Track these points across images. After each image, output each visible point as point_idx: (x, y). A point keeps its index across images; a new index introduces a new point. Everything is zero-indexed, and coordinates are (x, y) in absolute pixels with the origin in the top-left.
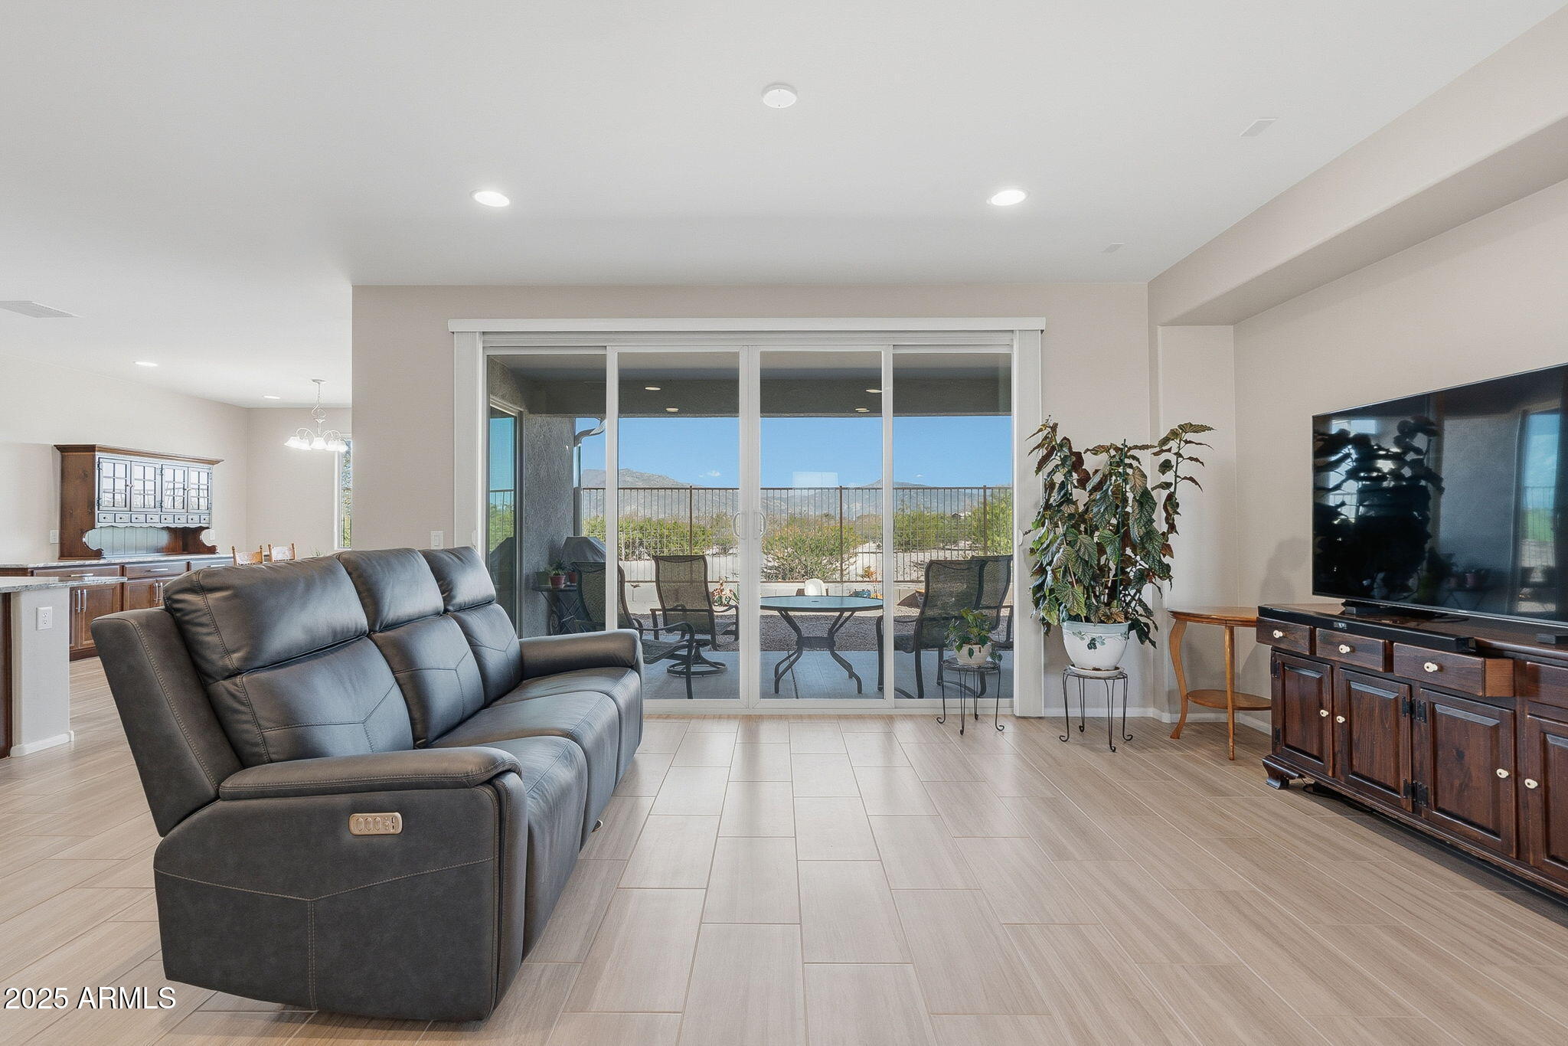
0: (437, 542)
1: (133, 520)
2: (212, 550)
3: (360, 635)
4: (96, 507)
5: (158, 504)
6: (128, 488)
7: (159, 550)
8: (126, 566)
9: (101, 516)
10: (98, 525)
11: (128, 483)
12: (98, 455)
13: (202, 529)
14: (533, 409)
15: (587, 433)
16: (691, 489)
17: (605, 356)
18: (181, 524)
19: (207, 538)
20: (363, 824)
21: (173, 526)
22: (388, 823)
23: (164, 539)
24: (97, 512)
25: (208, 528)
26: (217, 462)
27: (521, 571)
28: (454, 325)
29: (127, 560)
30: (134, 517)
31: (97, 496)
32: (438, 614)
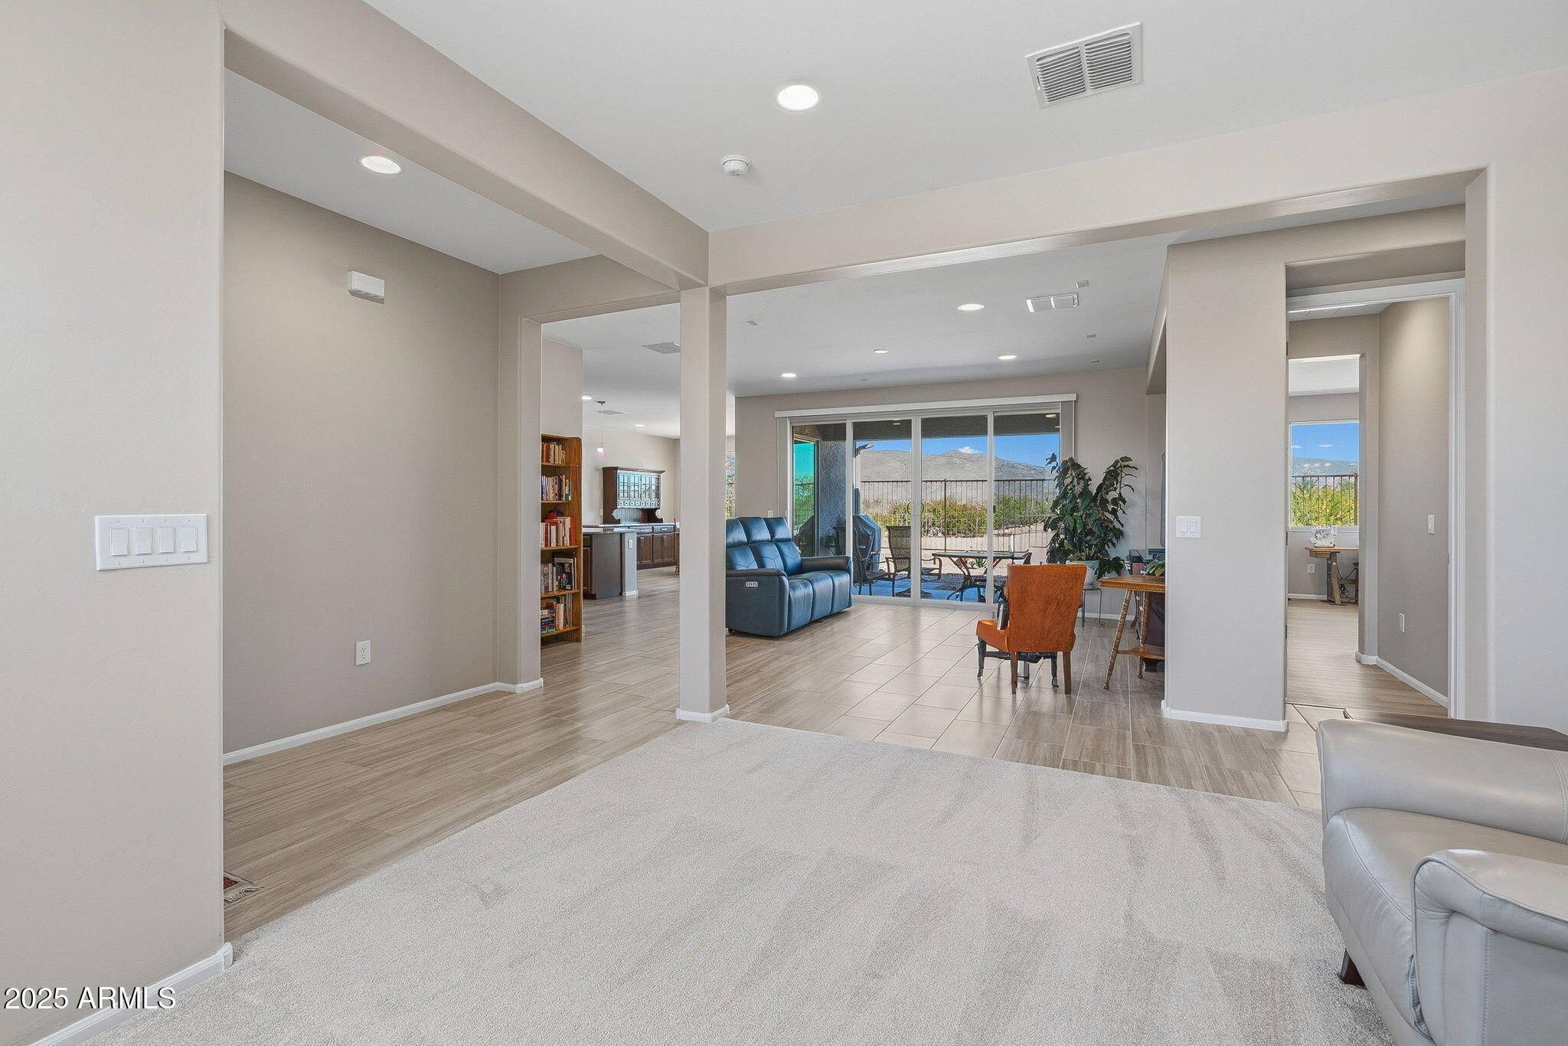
0: (770, 515)
2: (661, 521)
3: (745, 544)
4: (617, 498)
5: (639, 496)
6: (629, 488)
7: (635, 520)
9: (619, 503)
10: (618, 507)
11: (629, 486)
12: (618, 471)
13: (656, 509)
14: (824, 439)
15: (864, 447)
16: (945, 481)
17: (845, 424)
18: (648, 507)
19: (659, 514)
20: (750, 584)
21: (640, 507)
22: (754, 584)
23: (639, 515)
24: (617, 501)
25: (658, 508)
26: (663, 472)
27: (818, 537)
28: (778, 414)
30: (631, 503)
31: (617, 493)
32: (768, 541)
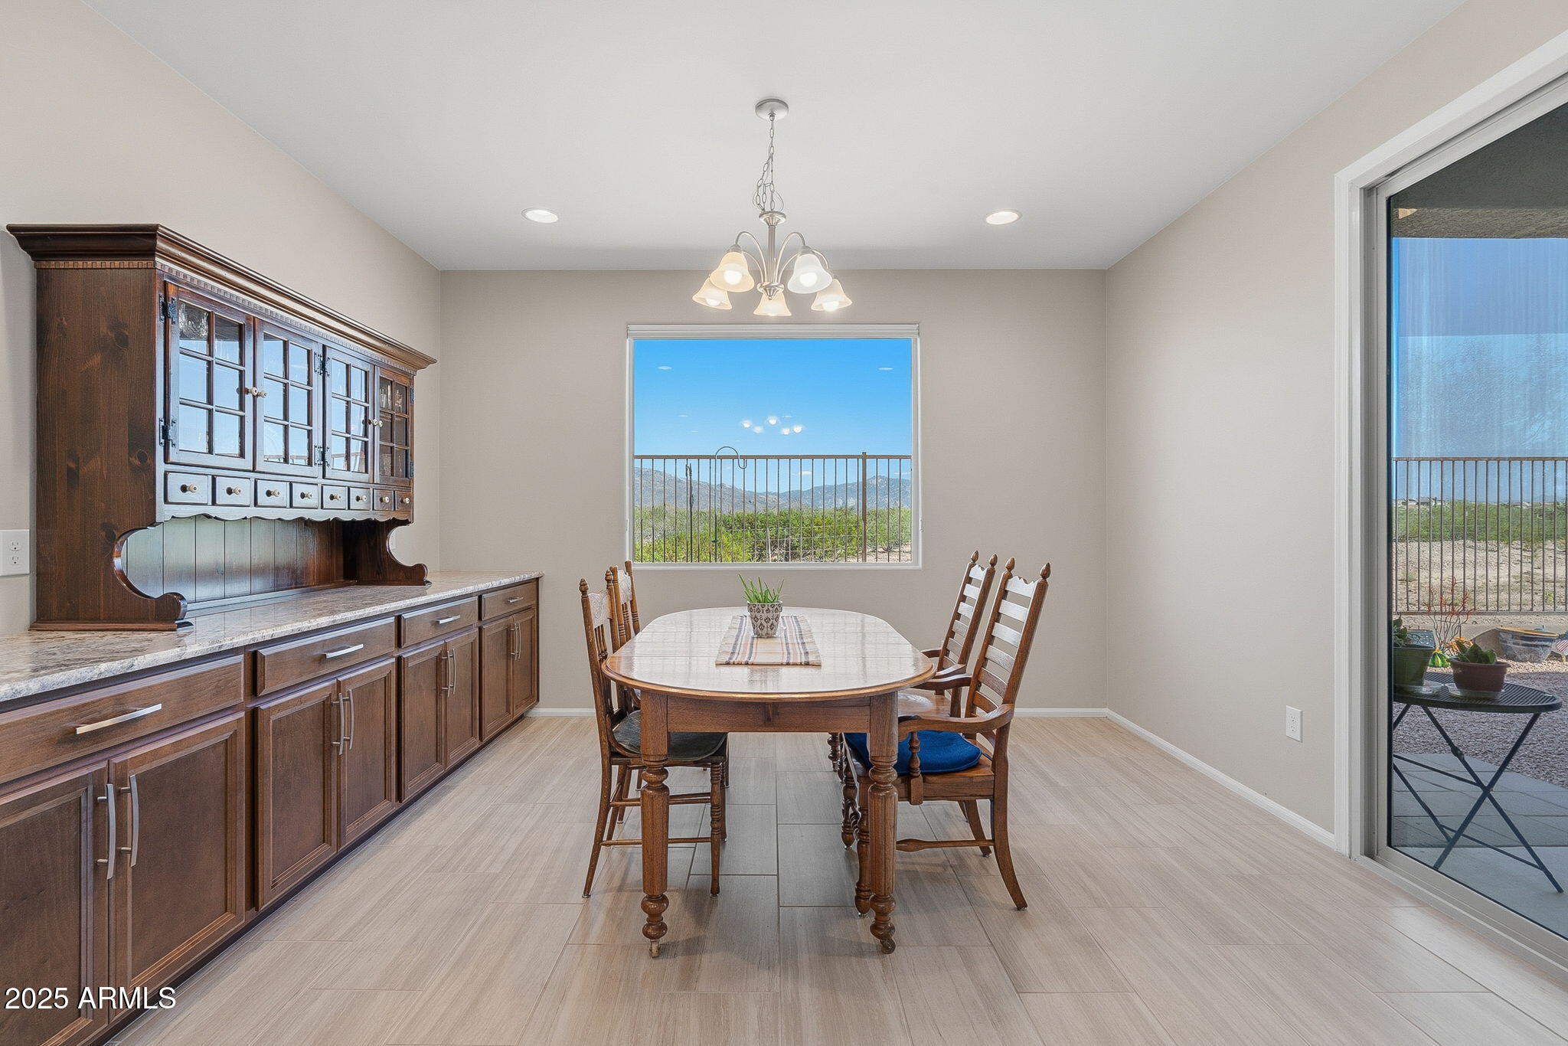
1: (262, 499)
4: (160, 450)
5: (317, 456)
6: (248, 398)
8: (265, 652)
9: (175, 481)
10: (164, 512)
11: (248, 384)
13: (390, 524)
19: (402, 546)
24: (160, 467)
25: (406, 523)
29: (267, 634)
30: (263, 487)
31: (159, 413)
